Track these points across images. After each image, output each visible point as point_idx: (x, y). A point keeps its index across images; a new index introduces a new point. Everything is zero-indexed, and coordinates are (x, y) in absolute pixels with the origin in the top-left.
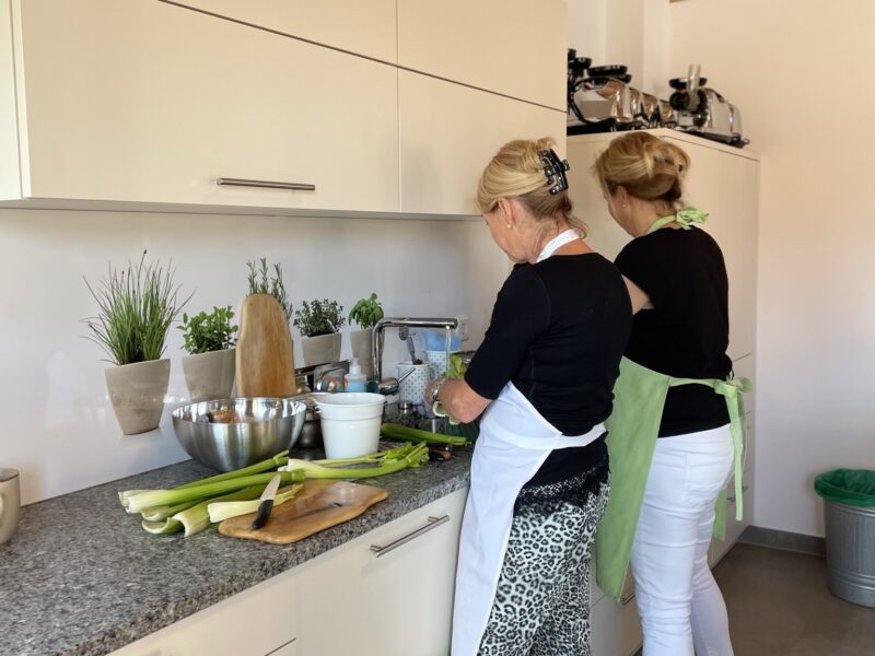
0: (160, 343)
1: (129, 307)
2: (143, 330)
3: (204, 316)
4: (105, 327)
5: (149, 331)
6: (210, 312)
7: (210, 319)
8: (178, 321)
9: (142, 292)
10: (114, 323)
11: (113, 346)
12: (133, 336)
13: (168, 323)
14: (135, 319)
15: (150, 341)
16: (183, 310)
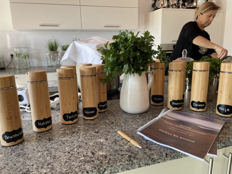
0: (57, 49)
1: (51, 44)
2: (54, 47)
3: (64, 46)
4: (48, 46)
5: (55, 47)
6: (65, 45)
7: (66, 46)
8: (60, 46)
9: (53, 42)
10: (49, 46)
11: (49, 49)
12: (52, 48)
13: (58, 46)
14: (52, 46)
15: (55, 48)
16: (61, 45)
